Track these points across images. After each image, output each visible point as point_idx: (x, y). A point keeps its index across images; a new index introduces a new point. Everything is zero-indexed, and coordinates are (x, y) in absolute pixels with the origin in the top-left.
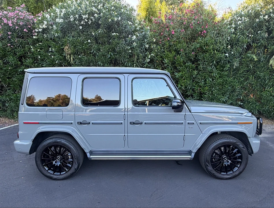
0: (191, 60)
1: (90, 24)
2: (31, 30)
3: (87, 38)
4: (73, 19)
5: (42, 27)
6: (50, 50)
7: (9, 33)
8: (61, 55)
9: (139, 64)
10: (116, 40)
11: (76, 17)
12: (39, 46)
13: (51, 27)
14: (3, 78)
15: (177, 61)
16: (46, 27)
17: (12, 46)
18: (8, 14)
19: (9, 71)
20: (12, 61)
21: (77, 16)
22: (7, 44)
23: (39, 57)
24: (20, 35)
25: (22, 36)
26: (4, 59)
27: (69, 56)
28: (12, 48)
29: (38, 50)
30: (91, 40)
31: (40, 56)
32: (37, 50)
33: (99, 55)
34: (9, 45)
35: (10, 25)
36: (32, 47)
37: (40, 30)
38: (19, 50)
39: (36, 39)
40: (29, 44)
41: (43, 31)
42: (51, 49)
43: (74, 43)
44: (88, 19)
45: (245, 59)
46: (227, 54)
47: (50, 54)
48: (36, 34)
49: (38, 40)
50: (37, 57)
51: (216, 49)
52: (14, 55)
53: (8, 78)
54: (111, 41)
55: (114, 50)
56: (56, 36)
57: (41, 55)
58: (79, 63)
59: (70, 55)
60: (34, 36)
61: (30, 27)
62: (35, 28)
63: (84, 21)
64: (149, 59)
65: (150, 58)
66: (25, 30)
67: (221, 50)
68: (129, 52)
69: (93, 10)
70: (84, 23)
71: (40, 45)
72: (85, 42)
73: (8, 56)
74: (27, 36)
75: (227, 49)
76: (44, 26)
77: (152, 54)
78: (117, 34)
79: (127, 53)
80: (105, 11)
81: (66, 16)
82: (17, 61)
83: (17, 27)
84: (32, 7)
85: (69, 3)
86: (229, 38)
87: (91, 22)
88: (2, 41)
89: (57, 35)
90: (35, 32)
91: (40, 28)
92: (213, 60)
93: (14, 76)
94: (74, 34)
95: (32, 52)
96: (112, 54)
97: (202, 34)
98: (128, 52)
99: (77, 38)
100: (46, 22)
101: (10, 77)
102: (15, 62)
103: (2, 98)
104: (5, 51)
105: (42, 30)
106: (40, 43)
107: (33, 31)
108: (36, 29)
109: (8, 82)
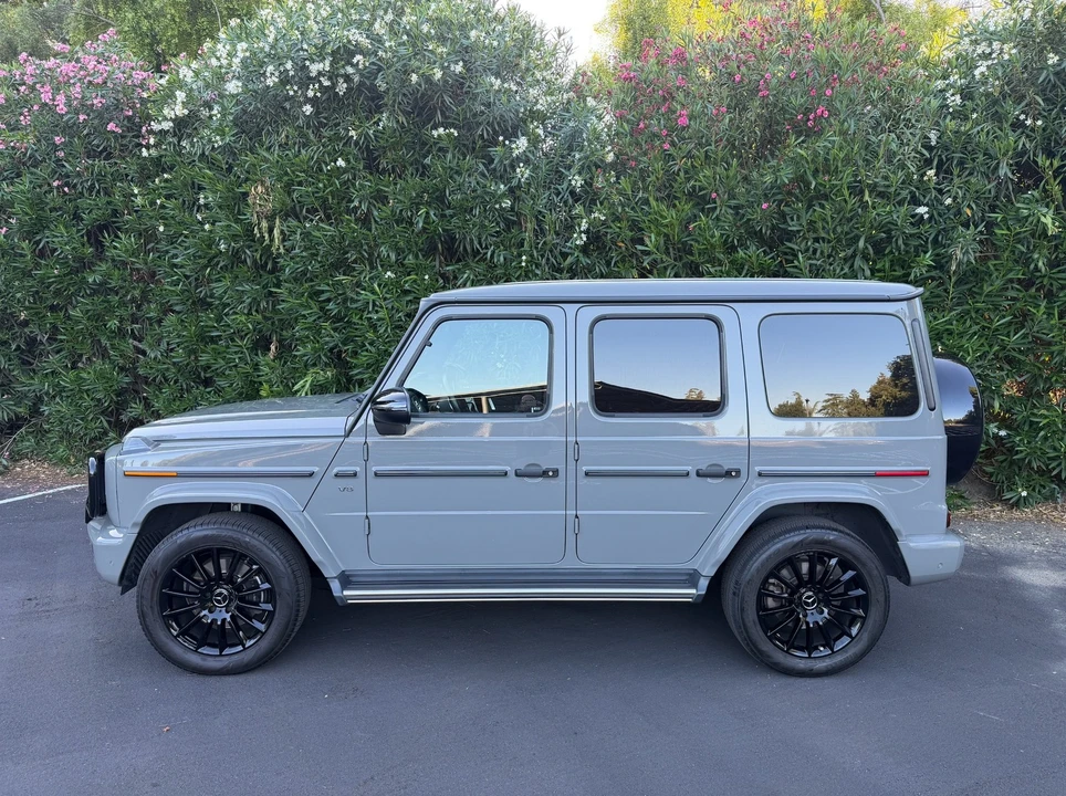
0: (758, 236)
1: (341, 93)
2: (134, 127)
3: (334, 149)
4: (277, 80)
5: (172, 112)
6: (202, 201)
7: (57, 138)
8: (237, 221)
9: (543, 256)
10: (449, 156)
11: (286, 71)
12: (162, 185)
13: (205, 113)
14: (32, 308)
15: (697, 241)
16: (186, 111)
17: (66, 189)
18: (59, 70)
19: (53, 282)
20: (66, 244)
21: (289, 65)
22: (51, 181)
23: (161, 229)
24: (98, 146)
25: (105, 149)
26: (38, 238)
27: (264, 224)
28: (67, 197)
29: (158, 201)
30: (348, 161)
31: (165, 225)
32: (153, 203)
33: (381, 219)
34: (55, 184)
35: (62, 108)
36: (136, 191)
37: (167, 125)
38: (92, 202)
39: (151, 158)
40: (129, 178)
41: (180, 130)
42: (206, 198)
43: (286, 174)
44: (332, 76)
45: (1008, 229)
46: (922, 210)
47: (199, 218)
48: (152, 141)
49: (159, 165)
50: (155, 228)
51: (869, 186)
52: (74, 222)
53: (53, 308)
54: (427, 161)
55: (439, 199)
56: (216, 145)
57: (167, 219)
58: (306, 249)
59: (271, 218)
60: (144, 149)
61: (131, 113)
62: (149, 118)
63: (317, 86)
64: (584, 232)
65: (588, 229)
66: (111, 126)
67: (893, 189)
68: (501, 206)
69: (349, 42)
70: (319, 94)
71: (166, 181)
72: (327, 165)
73: (52, 227)
74: (121, 150)
75: (922, 186)
76: (180, 111)
77: (596, 215)
78: (452, 130)
79: (493, 209)
80: (393, 44)
81: (253, 69)
82: (83, 245)
83: (82, 117)
84: (172, 36)
85: (264, 18)
86: (933, 136)
87: (345, 85)
88: (33, 170)
89: (220, 143)
90: (151, 132)
91: (165, 119)
92: (856, 232)
93: (74, 302)
94: (287, 137)
95: (137, 211)
96: (432, 213)
97: (810, 124)
98: (497, 206)
99: (299, 151)
100: (184, 95)
101: (58, 305)
102: (74, 248)
103: (31, 385)
104: (42, 209)
105: (172, 124)
106: (165, 176)
107: (144, 128)
108: (152, 123)
109: (51, 323)
